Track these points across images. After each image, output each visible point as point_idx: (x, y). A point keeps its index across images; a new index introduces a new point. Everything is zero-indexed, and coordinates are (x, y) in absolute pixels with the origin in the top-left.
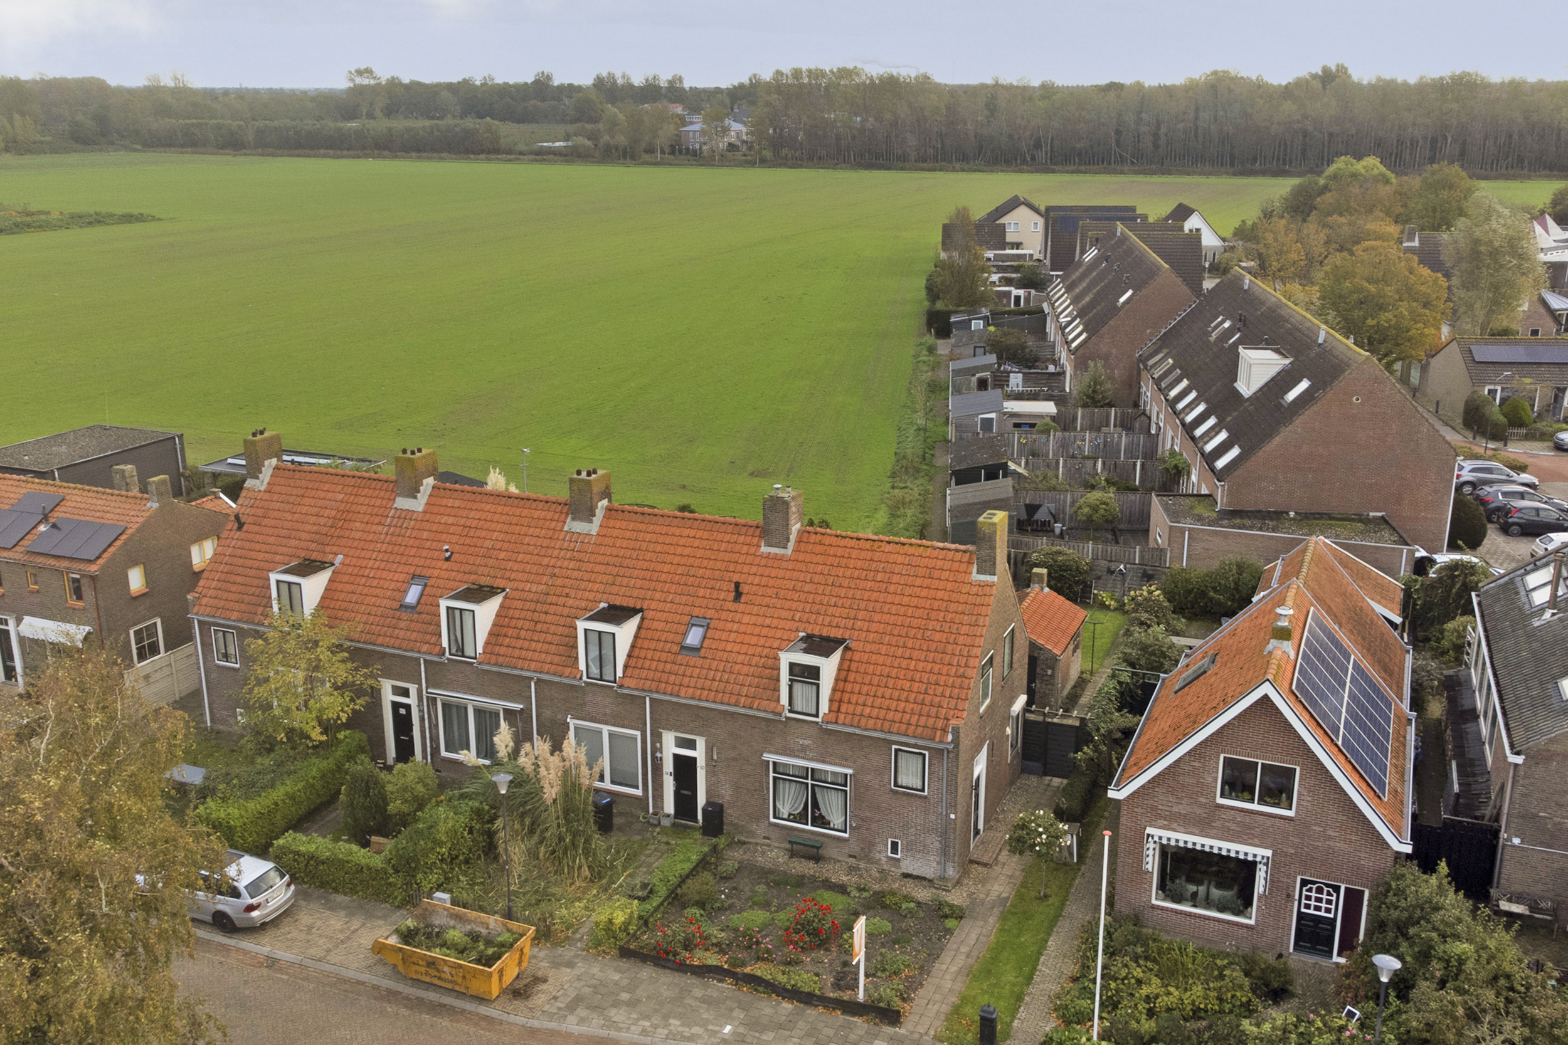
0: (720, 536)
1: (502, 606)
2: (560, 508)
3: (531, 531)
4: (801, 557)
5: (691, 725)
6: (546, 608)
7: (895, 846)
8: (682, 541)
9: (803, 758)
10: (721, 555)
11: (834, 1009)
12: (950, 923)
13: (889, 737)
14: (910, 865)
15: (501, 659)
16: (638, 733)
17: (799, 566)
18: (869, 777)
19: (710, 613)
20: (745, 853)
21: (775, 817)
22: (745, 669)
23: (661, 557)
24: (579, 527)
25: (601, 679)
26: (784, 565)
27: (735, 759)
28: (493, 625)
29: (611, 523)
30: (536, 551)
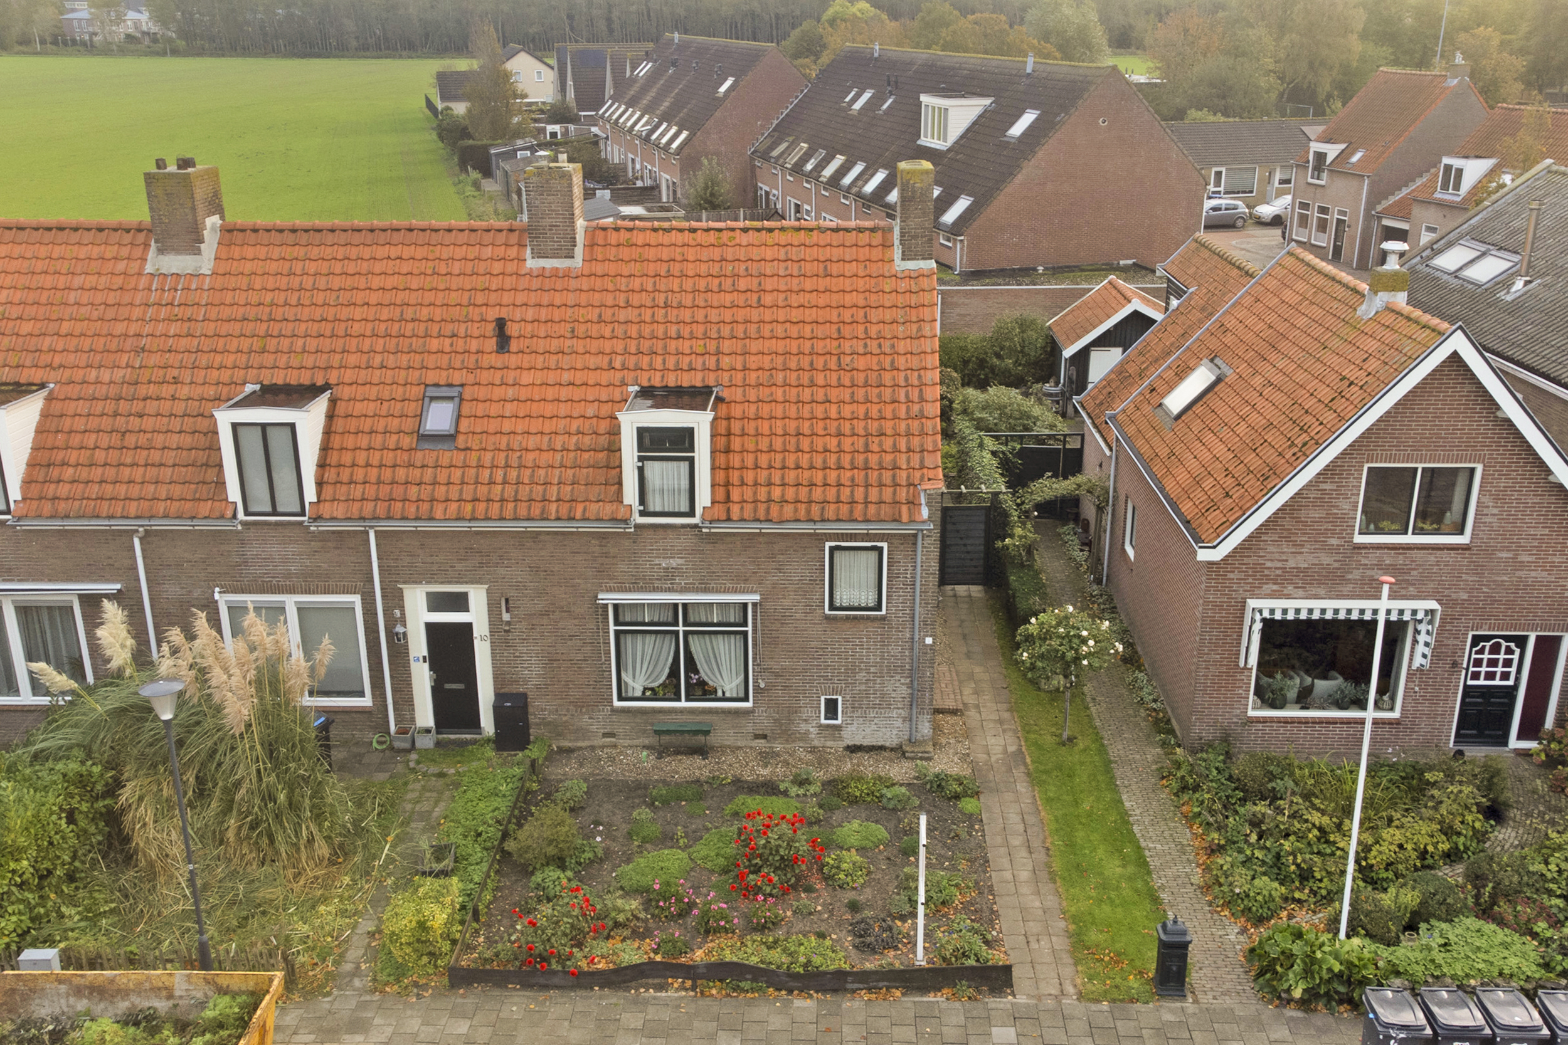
0: (446, 253)
1: (45, 415)
2: (128, 238)
3: (78, 281)
4: (599, 269)
5: (459, 567)
6: (137, 406)
7: (831, 707)
8: (378, 267)
9: (670, 590)
10: (456, 282)
11: (888, 988)
12: (968, 805)
13: (822, 528)
14: (858, 732)
15: (62, 506)
16: (356, 599)
17: (598, 283)
18: (786, 603)
19: (457, 377)
20: (581, 765)
21: (620, 698)
22: (545, 458)
23: (344, 297)
24: (175, 263)
25: (275, 513)
26: (573, 284)
27: (545, 614)
28: (35, 449)
29: (236, 252)
30: (95, 315)
